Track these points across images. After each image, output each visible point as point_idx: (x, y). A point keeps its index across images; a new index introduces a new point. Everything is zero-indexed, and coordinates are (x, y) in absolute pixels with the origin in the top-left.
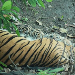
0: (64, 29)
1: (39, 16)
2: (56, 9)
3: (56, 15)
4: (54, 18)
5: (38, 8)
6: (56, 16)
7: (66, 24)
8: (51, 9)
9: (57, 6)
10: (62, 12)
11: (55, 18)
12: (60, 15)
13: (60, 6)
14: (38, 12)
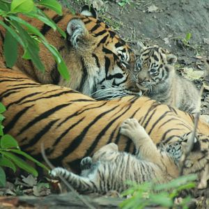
0: (194, 70)
1: (123, 37)
2: (169, 15)
3: (170, 31)
4: (166, 39)
5: (120, 15)
6: (170, 36)
7: (198, 56)
8: (155, 17)
9: (171, 7)
10: (187, 23)
11: (167, 41)
12: (180, 31)
13: (181, 6)
14: (121, 26)
